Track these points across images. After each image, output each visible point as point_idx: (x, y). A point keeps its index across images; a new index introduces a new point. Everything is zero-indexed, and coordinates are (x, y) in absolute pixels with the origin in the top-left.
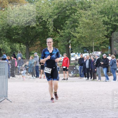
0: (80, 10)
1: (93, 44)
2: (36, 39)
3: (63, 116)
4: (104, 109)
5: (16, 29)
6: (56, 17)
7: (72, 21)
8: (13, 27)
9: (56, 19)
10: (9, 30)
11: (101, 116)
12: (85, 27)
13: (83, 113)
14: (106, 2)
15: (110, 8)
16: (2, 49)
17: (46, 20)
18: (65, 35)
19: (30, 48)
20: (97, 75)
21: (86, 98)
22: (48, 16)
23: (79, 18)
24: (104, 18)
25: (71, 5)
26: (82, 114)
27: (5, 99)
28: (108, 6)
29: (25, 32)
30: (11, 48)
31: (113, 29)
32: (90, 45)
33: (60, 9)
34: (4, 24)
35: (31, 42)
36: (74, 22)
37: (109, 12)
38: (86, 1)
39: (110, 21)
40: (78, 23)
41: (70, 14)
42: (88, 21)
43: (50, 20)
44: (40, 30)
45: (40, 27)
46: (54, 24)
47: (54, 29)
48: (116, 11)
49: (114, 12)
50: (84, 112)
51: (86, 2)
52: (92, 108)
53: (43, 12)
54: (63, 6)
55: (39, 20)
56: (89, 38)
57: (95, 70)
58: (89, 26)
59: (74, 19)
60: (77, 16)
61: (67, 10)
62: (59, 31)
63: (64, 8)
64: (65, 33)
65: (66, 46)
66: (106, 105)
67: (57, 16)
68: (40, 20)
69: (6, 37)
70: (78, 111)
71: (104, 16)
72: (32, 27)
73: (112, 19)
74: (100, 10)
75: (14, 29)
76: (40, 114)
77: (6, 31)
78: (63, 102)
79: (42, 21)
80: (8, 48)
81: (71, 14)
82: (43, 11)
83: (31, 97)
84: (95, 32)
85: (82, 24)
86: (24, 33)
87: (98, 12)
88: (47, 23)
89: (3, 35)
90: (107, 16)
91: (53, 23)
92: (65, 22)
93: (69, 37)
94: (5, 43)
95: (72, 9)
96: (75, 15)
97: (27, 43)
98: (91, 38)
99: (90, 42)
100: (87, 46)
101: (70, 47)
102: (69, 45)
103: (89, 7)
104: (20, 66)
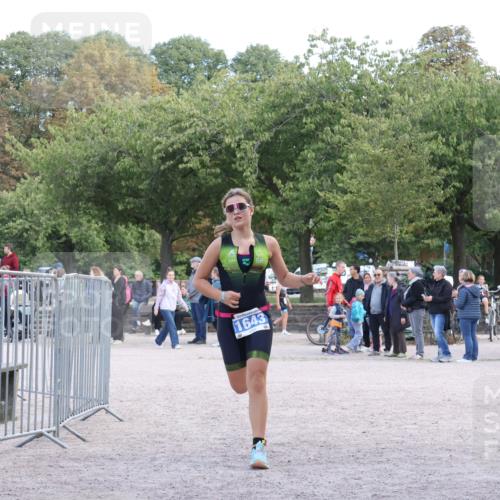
0: (353, 114)
1: (397, 232)
2: (198, 210)
3: (310, 473)
4: (453, 454)
5: (128, 174)
6: (267, 136)
7: (323, 152)
8: (118, 167)
9: (267, 143)
10: (105, 178)
11: (447, 475)
12: (370, 172)
13: (379, 463)
14: (443, 90)
15: (456, 112)
16: (77, 243)
17: (232, 145)
18: (297, 199)
19: (175, 243)
20: (412, 339)
21: (381, 414)
22: (240, 133)
23: (349, 141)
24: (433, 145)
25: (322, 96)
26: (378, 466)
27: (99, 410)
28: (448, 105)
29: (160, 187)
30: (106, 241)
31: (464, 184)
32: (383, 233)
33: (283, 110)
34: (87, 158)
35: (178, 223)
36: (329, 156)
37: (453, 124)
38: (372, 84)
39: (454, 155)
40: (346, 160)
41: (316, 129)
42: (378, 152)
43: (247, 145)
44: (213, 181)
45: (213, 171)
46: (260, 159)
47: (258, 178)
48: (477, 121)
49: (470, 125)
50: (383, 459)
51: (373, 87)
52: (408, 448)
53: (224, 120)
54: (294, 101)
55: (210, 147)
56: (382, 212)
57: (403, 320)
58: (382, 170)
59: (329, 144)
60: (342, 134)
61: (307, 113)
62: (278, 182)
63: (294, 107)
64: (298, 190)
65: (300, 238)
66: (455, 438)
67: (272, 134)
68: (213, 145)
69: (96, 203)
70: (360, 455)
71: (435, 137)
72: (185, 169)
73: (463, 147)
74: (419, 115)
75: (121, 174)
76: (229, 464)
77: (95, 181)
78: (303, 425)
79: (220, 151)
80: (97, 239)
81: (320, 126)
82: (224, 116)
83: (187, 407)
84: (405, 190)
85: (358, 162)
86: (155, 190)
87: (414, 123)
88: (238, 156)
89: (85, 194)
90: (443, 136)
91: (257, 156)
92: (297, 155)
93: (312, 207)
94: (89, 221)
95: (324, 109)
96: (333, 131)
97: (166, 223)
98: (388, 211)
99: (384, 222)
100: (375, 240)
101: (313, 241)
102: (309, 232)
103: (384, 106)
104: (139, 302)
